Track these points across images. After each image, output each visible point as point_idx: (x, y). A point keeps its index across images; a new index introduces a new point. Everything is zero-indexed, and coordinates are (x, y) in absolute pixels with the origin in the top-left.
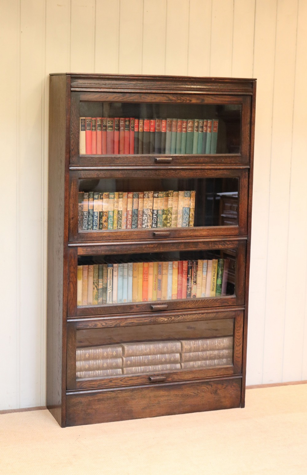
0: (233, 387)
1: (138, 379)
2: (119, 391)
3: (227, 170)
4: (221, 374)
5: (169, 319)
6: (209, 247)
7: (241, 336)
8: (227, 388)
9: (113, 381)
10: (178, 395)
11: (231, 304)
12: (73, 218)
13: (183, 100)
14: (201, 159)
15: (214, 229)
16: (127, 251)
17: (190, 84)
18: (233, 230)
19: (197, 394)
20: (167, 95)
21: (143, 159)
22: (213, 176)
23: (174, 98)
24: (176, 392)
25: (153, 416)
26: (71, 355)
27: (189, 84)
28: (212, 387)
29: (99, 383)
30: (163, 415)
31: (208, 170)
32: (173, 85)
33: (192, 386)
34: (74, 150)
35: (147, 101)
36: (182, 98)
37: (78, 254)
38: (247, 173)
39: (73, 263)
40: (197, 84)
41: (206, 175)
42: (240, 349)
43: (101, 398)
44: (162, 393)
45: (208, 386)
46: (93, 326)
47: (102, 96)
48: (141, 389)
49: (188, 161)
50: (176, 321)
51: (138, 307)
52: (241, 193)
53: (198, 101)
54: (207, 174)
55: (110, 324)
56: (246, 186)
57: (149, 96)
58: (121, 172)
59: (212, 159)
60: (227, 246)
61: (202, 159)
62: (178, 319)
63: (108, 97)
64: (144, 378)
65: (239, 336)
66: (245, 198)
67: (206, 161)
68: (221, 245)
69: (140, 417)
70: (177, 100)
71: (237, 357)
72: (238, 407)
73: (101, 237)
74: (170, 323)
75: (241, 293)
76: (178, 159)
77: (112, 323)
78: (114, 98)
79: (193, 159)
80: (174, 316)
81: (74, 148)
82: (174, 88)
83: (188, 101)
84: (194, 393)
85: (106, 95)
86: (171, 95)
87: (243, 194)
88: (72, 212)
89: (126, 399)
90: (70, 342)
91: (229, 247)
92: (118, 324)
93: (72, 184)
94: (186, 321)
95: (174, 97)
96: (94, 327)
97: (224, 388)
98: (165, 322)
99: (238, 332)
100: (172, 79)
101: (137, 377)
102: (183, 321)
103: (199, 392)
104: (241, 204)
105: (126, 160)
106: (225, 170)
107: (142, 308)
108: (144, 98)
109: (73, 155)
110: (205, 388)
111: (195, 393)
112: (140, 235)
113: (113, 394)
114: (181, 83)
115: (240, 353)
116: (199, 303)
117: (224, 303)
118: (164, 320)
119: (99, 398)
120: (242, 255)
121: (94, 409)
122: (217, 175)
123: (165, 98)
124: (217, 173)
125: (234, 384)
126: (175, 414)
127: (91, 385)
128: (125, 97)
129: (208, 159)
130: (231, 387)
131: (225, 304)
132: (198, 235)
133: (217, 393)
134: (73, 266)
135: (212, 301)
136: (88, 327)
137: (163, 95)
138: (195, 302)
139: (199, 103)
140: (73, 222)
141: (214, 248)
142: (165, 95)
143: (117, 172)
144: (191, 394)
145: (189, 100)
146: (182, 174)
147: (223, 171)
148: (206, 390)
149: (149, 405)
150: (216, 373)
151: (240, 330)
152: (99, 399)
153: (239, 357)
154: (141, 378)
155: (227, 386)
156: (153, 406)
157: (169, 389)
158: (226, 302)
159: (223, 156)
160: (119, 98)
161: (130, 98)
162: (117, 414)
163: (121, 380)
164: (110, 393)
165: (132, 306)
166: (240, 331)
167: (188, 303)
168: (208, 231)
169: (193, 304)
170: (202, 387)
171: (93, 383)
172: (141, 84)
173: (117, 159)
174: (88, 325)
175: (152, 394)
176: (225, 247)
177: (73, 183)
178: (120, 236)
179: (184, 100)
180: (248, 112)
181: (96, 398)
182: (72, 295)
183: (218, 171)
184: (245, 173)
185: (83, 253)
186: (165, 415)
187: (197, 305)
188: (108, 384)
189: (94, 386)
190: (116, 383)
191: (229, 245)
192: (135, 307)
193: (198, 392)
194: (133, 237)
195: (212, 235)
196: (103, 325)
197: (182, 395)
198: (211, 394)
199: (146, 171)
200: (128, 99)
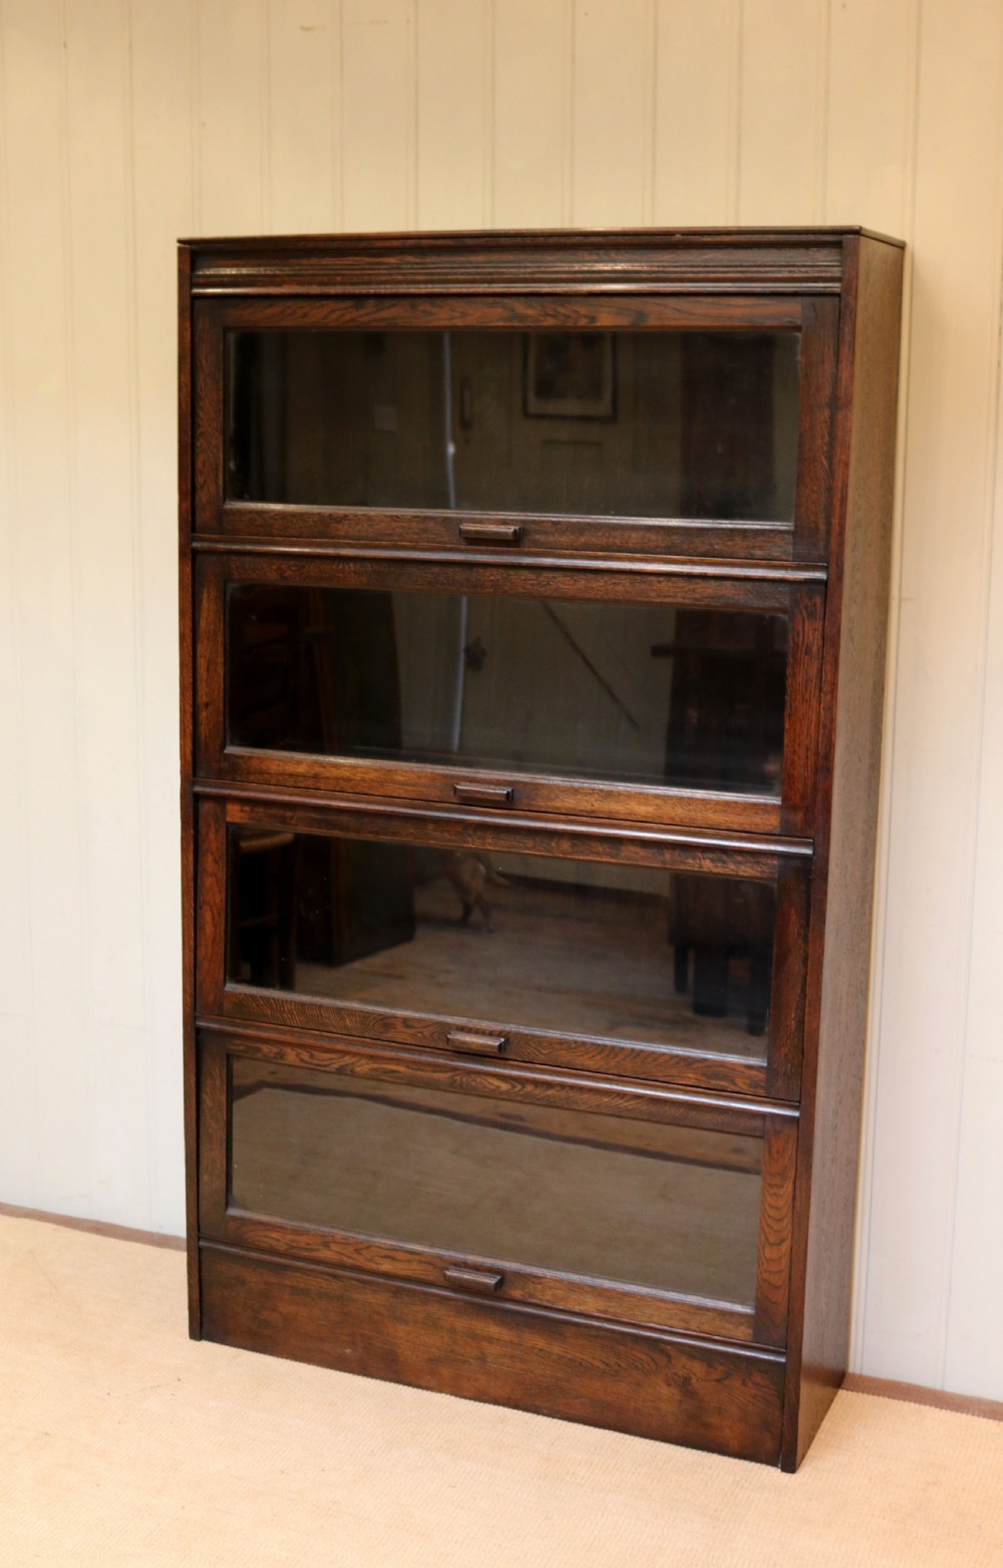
0: (750, 1385)
1: (409, 1261)
2: (354, 1282)
3: (737, 584)
4: (706, 1327)
5: (514, 1087)
6: (663, 862)
7: (785, 1210)
8: (726, 1382)
9: (334, 1247)
10: (548, 1353)
11: (744, 1087)
12: (207, 705)
13: (564, 315)
14: (630, 536)
15: (682, 798)
16: (377, 833)
17: (595, 257)
18: (757, 813)
19: (616, 1371)
20: (507, 301)
21: (422, 526)
22: (680, 600)
23: (530, 312)
24: (540, 1342)
25: (464, 1394)
26: (210, 1131)
27: (587, 258)
28: (670, 1361)
29: (292, 1241)
30: (496, 1402)
31: (662, 579)
32: (530, 262)
33: (597, 1336)
34: (205, 489)
35: (435, 324)
36: (562, 310)
37: (228, 819)
38: (819, 600)
39: (214, 845)
40: (620, 257)
41: (653, 594)
42: (780, 1258)
43: (302, 1286)
44: (493, 1329)
45: (657, 1356)
46: (272, 1055)
47: (289, 311)
48: (423, 1297)
49: (582, 539)
50: (538, 1100)
51: (408, 1027)
52: (794, 675)
53: (623, 321)
54: (655, 591)
55: (323, 1061)
56: (815, 649)
57: (441, 307)
58: (351, 565)
59: (675, 537)
60: (732, 866)
61: (634, 535)
62: (548, 1096)
63: (305, 315)
64: (430, 1264)
65: (777, 1209)
66: (807, 696)
67: (652, 545)
68: (712, 860)
69: (422, 1382)
70: (542, 318)
71: (769, 1283)
72: (770, 1461)
73: (291, 775)
74: (521, 1102)
75: (786, 1055)
76: (546, 533)
77: (331, 1059)
78: (326, 317)
79: (600, 534)
80: (536, 1083)
81: (205, 482)
82: (529, 273)
83: (583, 322)
84: (603, 1362)
85: (301, 308)
86: (522, 299)
87: (800, 679)
88: (204, 684)
89: (379, 1313)
90: (208, 1090)
91: (741, 873)
92: (347, 1065)
93: (205, 595)
94: (575, 1107)
95: (531, 305)
96: (275, 1057)
97: (718, 1381)
98: (501, 1093)
99: (775, 1194)
100: (519, 240)
101: (409, 1257)
102: (565, 1106)
103: (622, 1364)
104: (790, 715)
105: (365, 525)
106: (728, 583)
107: (421, 1033)
108: (424, 312)
109: (204, 502)
110: (644, 1357)
111: (607, 1365)
112: (415, 785)
113: (335, 1287)
114: (557, 257)
115: (780, 1272)
116: (621, 1056)
117: (716, 1076)
118: (499, 1087)
119: (296, 1283)
120: (793, 911)
121: (280, 1313)
122: (696, 599)
123: (500, 310)
124: (694, 590)
125: (757, 1377)
126: (537, 1411)
127: (266, 1237)
128: (363, 312)
129: (660, 538)
130: (744, 1383)
131: (723, 1083)
132: (618, 813)
133: (689, 1388)
134: (212, 854)
135: (673, 1061)
136: (259, 1055)
137: (491, 300)
138: (606, 1052)
139: (629, 327)
140: (207, 718)
141: (682, 867)
142: (498, 300)
143: (341, 567)
144: (597, 1363)
145: (586, 316)
146: (561, 585)
147: (718, 583)
148: (646, 1366)
149: (451, 1354)
150: (685, 1321)
151: (781, 1187)
152: (293, 1287)
153: (777, 1288)
154: (420, 1262)
155: (728, 1376)
156: (465, 1362)
157: (517, 1325)
158: (725, 1078)
159: (717, 529)
160: (344, 315)
161: (379, 315)
162: (348, 1351)
163: (358, 1251)
164: (327, 1277)
165: (388, 1021)
166: (782, 1192)
167: (583, 1049)
168: (657, 802)
169: (599, 1057)
170: (634, 1353)
171: (274, 1235)
172: (417, 263)
173: (338, 522)
174: (259, 1050)
175: (461, 1323)
176: (727, 871)
177: (208, 592)
178: (348, 780)
179: (570, 317)
180: (823, 363)
181: (289, 1283)
182: (210, 946)
183: (701, 584)
184: (811, 599)
185: (241, 818)
186: (504, 1405)
187: (613, 1063)
188: (318, 1250)
189: (274, 1243)
190: (341, 1254)
191: (743, 867)
192: (400, 1027)
193: (619, 1366)
194: (391, 789)
195: (673, 819)
196: (302, 1060)
197: (563, 1357)
198: (669, 1385)
199: (436, 569)
200: (372, 316)
